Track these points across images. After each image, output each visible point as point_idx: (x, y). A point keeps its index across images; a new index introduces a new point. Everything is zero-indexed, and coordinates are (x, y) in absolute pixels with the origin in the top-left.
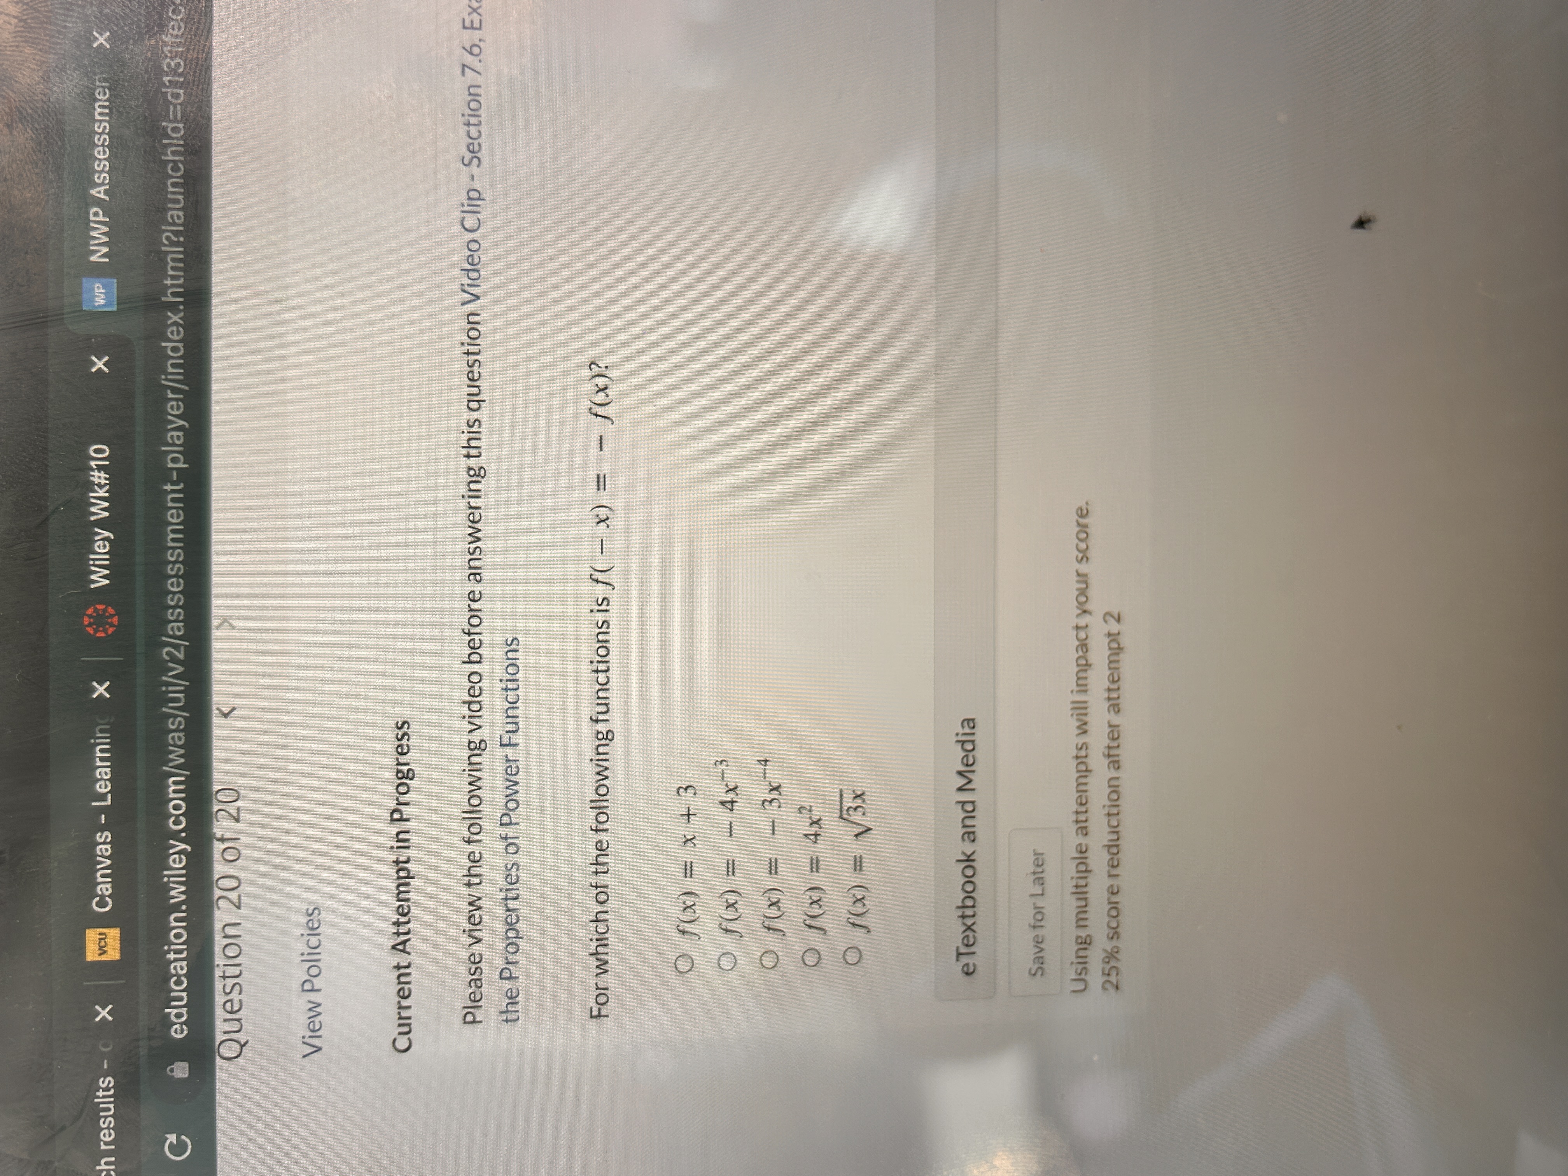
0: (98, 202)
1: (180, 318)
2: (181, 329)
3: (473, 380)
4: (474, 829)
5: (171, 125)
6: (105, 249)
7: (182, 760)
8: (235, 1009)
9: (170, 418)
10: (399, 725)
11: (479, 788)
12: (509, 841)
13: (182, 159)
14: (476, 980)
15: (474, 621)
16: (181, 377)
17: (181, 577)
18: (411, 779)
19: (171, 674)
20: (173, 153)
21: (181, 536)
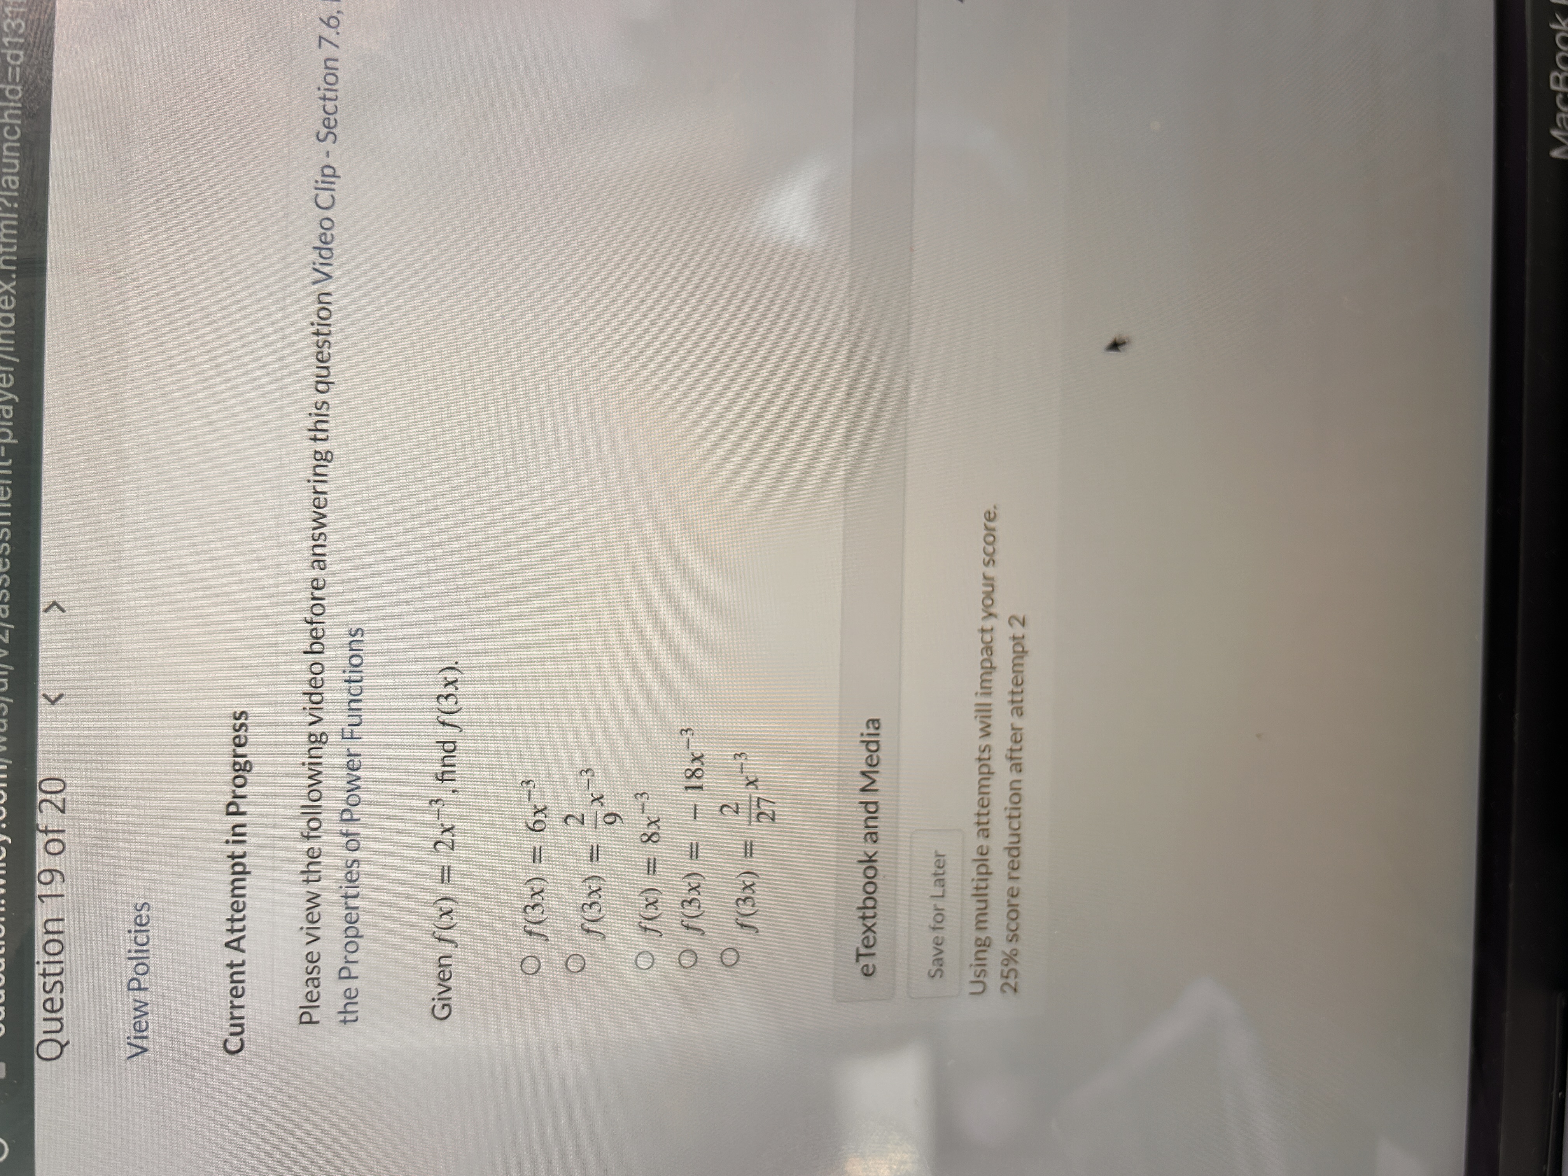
1: (13, 288)
2: (12, 298)
3: (322, 362)
4: (314, 824)
5: (9, 87)
7: (4, 749)
8: (56, 1008)
10: (237, 715)
11: (319, 782)
12: (350, 837)
13: (19, 122)
14: (313, 979)
15: (318, 610)
16: (12, 349)
18: (249, 771)
20: (10, 116)
21: (9, 514)
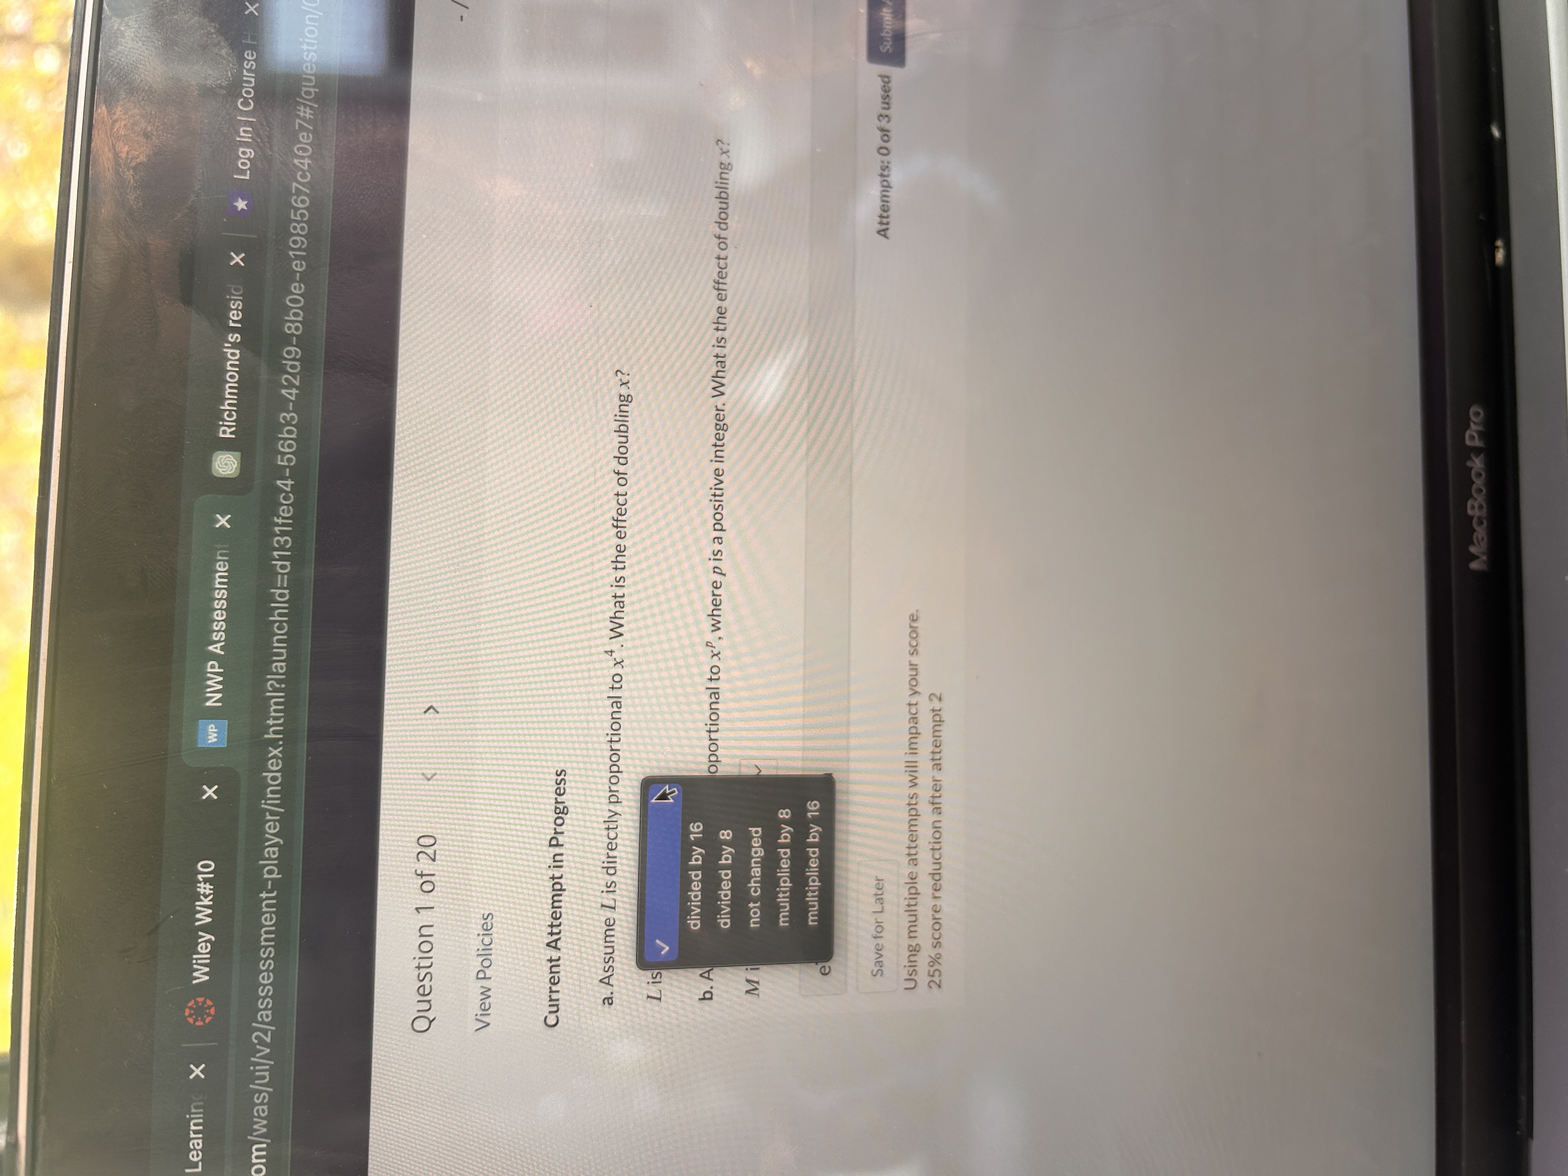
0: (214, 656)
1: (279, 752)
2: (280, 761)
5: (279, 591)
6: (219, 696)
7: (265, 1130)
9: (267, 836)
13: (286, 619)
16: (278, 802)
17: (272, 971)
19: (258, 1055)
20: (280, 615)
21: (273, 936)
